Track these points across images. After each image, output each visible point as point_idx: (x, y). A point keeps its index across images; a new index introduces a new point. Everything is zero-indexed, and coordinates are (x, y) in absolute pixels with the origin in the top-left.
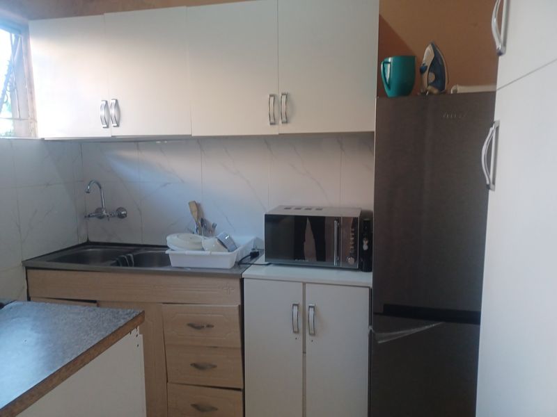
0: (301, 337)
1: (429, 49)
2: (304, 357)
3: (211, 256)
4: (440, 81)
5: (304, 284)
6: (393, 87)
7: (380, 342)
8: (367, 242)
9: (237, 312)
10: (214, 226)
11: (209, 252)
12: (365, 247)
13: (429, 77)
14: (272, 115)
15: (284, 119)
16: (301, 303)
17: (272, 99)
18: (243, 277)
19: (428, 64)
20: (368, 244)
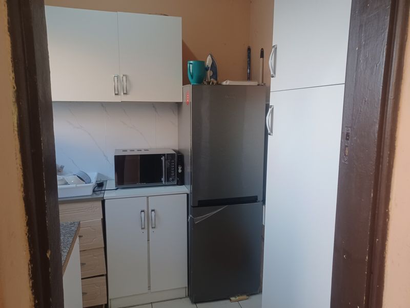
0: (146, 230)
1: (209, 57)
2: (148, 243)
3: (76, 187)
4: (215, 75)
5: (148, 197)
6: (194, 77)
7: (196, 223)
8: (181, 168)
9: (101, 224)
10: (62, 167)
11: (75, 185)
12: (180, 171)
13: (210, 73)
14: (116, 89)
15: (125, 92)
16: (146, 210)
17: (116, 78)
18: (105, 198)
19: (210, 66)
20: (181, 169)
